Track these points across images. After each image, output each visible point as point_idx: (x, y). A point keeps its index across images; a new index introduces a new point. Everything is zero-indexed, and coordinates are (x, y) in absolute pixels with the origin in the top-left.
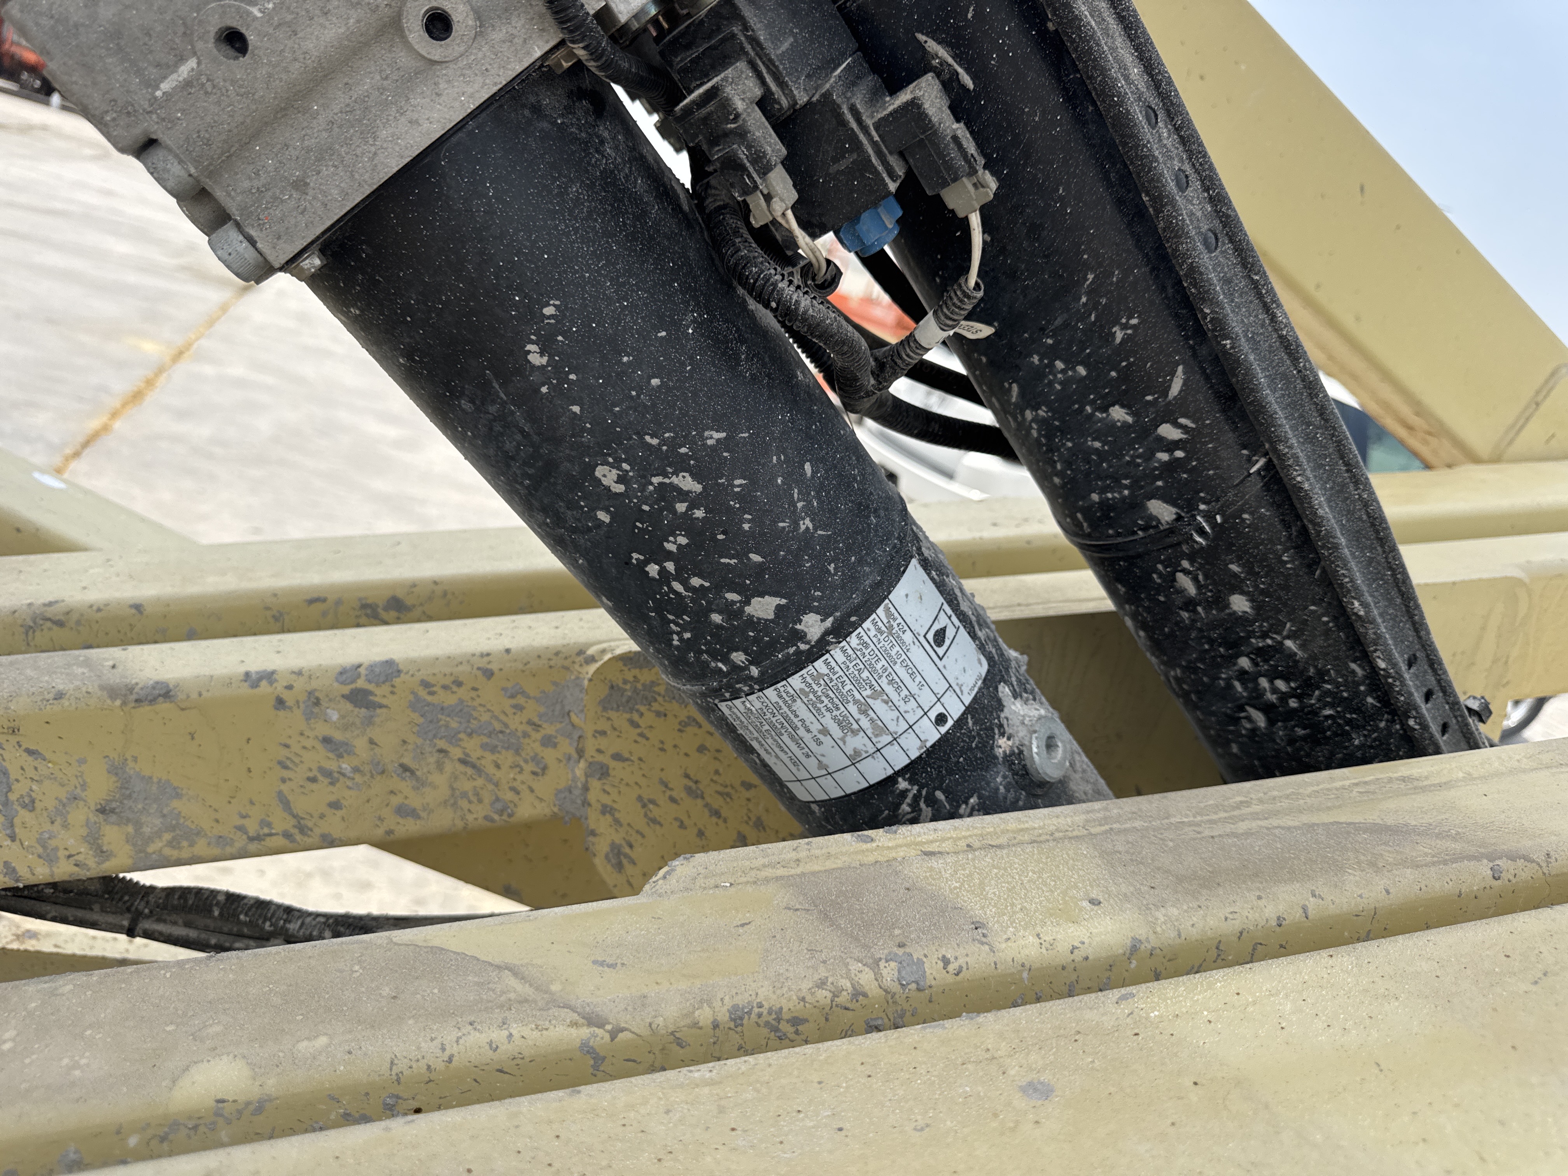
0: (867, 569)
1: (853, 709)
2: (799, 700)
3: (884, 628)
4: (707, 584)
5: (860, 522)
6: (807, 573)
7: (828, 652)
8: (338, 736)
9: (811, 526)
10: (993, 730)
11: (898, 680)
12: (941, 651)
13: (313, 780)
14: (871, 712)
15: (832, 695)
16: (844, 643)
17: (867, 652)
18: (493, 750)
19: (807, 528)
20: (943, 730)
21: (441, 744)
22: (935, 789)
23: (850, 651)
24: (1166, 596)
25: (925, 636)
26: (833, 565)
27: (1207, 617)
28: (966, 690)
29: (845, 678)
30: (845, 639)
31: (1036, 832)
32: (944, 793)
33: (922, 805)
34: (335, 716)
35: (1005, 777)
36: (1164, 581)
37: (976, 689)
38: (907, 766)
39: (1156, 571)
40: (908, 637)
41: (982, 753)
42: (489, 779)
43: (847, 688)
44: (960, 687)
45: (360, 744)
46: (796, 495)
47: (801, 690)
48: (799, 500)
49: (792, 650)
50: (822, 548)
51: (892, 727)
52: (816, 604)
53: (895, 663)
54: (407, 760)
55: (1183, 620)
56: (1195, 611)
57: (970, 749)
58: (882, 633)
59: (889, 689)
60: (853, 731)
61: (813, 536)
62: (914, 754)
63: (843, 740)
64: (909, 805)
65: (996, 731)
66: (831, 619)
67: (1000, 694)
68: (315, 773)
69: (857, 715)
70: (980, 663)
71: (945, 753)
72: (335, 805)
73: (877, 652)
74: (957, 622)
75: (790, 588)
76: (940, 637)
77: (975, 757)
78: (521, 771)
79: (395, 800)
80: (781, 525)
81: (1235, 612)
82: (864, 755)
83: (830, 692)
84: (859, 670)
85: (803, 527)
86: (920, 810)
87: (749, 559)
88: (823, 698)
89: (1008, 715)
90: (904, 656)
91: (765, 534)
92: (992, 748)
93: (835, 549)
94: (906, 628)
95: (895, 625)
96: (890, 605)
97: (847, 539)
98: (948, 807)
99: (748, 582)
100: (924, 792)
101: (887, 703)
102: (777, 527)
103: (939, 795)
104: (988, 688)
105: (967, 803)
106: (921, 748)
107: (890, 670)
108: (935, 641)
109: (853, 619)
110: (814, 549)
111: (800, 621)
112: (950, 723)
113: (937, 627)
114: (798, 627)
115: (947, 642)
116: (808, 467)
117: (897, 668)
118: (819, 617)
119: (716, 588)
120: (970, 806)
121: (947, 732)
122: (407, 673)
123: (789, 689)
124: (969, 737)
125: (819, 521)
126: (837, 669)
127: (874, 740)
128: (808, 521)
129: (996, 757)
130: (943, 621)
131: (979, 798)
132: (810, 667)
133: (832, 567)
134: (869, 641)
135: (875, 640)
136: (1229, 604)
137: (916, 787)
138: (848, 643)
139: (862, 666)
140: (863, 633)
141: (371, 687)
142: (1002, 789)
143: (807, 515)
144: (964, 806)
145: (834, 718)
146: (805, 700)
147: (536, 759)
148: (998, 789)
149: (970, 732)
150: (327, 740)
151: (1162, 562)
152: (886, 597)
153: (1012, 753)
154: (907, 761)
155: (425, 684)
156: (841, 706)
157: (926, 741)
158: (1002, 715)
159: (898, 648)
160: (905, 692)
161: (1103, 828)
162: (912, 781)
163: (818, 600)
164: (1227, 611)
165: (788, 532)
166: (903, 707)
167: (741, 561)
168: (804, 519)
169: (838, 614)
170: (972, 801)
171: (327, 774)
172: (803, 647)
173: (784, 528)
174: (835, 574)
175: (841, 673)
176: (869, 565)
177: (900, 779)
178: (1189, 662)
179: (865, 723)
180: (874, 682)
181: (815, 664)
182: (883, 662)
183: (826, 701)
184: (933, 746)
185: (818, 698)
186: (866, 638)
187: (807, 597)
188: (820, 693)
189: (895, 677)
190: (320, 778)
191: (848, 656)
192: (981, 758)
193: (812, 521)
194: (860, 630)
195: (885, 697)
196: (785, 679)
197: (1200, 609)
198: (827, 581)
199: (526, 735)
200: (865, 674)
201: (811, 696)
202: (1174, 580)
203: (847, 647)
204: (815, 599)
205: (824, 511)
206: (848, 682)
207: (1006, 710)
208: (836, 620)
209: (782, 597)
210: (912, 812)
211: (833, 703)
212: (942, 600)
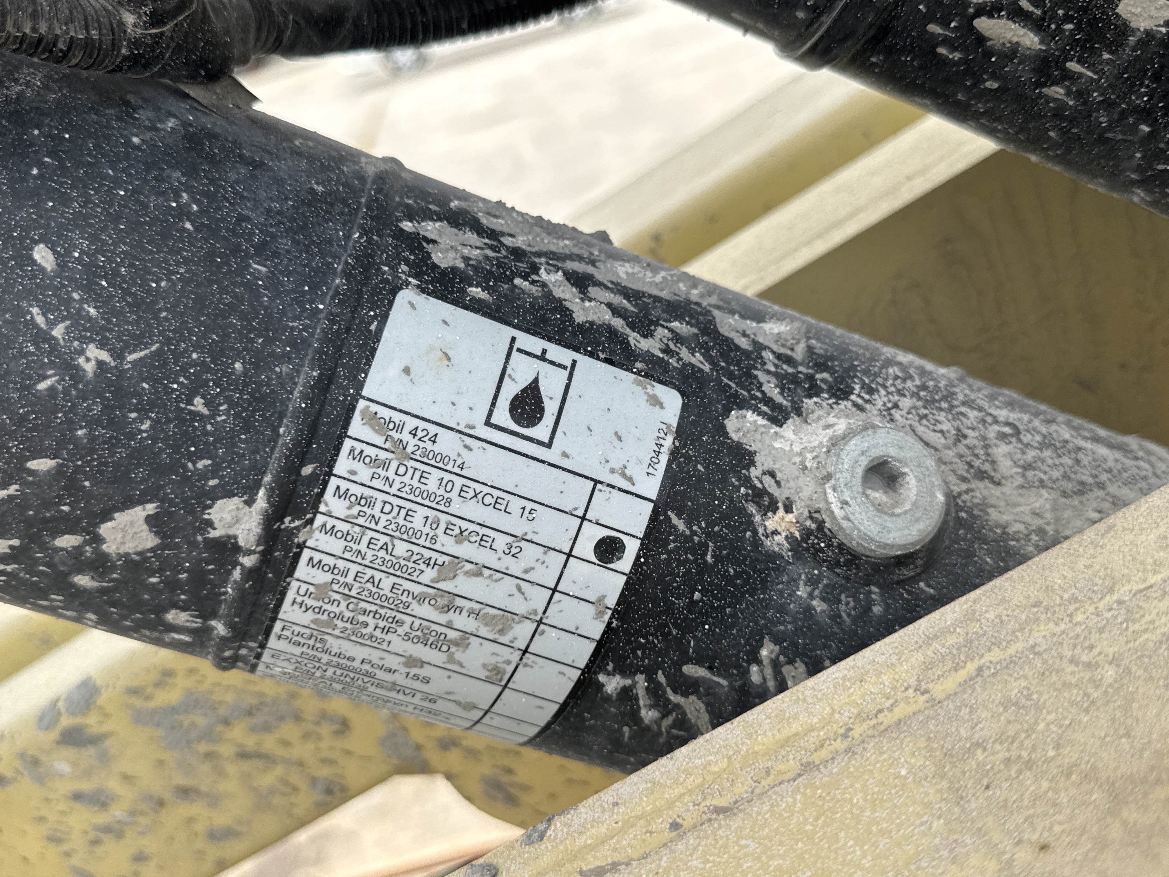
0: (285, 369)
1: (425, 611)
2: (326, 637)
3: (383, 455)
4: (16, 542)
5: (223, 290)
6: (155, 440)
7: (302, 546)
8: (86, 786)
9: (104, 356)
10: (742, 511)
11: (472, 527)
12: (541, 431)
13: (96, 842)
14: (459, 602)
15: (374, 608)
16: (320, 520)
17: (376, 511)
18: (267, 728)
19: (101, 364)
20: (626, 563)
21: (203, 747)
22: (678, 665)
23: (345, 527)
24: (994, 77)
25: (488, 423)
26: (198, 401)
27: (1100, 73)
28: (637, 471)
29: (369, 572)
30: (316, 512)
31: (812, 740)
32: (699, 662)
33: (674, 698)
34: (64, 767)
35: (812, 581)
36: (965, 50)
37: (664, 459)
38: (596, 653)
39: (935, 41)
40: (448, 443)
41: (736, 562)
42: (287, 762)
43: (387, 583)
44: (623, 472)
45: (114, 785)
46: (40, 320)
47: (314, 621)
48: (52, 324)
49: (237, 574)
50: (153, 380)
51: (519, 606)
52: (212, 483)
53: (449, 501)
54: (180, 780)
55: (1062, 106)
56: (1067, 76)
57: (704, 569)
58: (385, 465)
59: (465, 550)
60: (457, 643)
61: (121, 373)
62: (597, 630)
63: (451, 659)
64: (651, 707)
65: (752, 509)
66: (262, 492)
67: (735, 437)
68: (92, 835)
69: (443, 618)
70: (656, 402)
71: (655, 600)
72: (140, 858)
73: (396, 501)
74: (563, 355)
75: (143, 480)
77: (725, 576)
78: (319, 738)
79: (200, 827)
80: (42, 386)
81: (1149, 34)
82: (510, 669)
83: (363, 605)
84: (385, 547)
85: (89, 368)
86: (677, 706)
87: (32, 473)
88: (362, 618)
89: (769, 465)
90: (459, 482)
91: (24, 418)
92: (756, 542)
93: (184, 370)
94: (433, 429)
95: (406, 436)
96: (374, 408)
97: (204, 336)
98: (724, 682)
99: (65, 508)
100: (661, 677)
101: (479, 574)
102: (38, 395)
103: (691, 670)
104: (697, 441)
105: (759, 662)
106: (600, 614)
107: (444, 518)
108: (517, 421)
109: (307, 470)
110: (139, 394)
111: (210, 524)
112: (632, 547)
114: (213, 534)
115: (551, 408)
116: (41, 254)
117: (456, 507)
118: (236, 501)
119: (32, 540)
120: (766, 662)
121: (636, 564)
122: (107, 687)
123: (297, 629)
124: (692, 550)
125: (119, 338)
126: (341, 564)
127: (502, 639)
128: (94, 352)
129: (774, 556)
131: (776, 640)
132: (294, 584)
133: (199, 404)
134: (367, 492)
135: (377, 484)
136: (1126, 24)
137: (640, 679)
138: (328, 514)
139: (384, 539)
140: (344, 485)
141: (78, 720)
142: (818, 605)
143: (83, 340)
144: (754, 668)
145: (407, 637)
146: (337, 632)
147: (324, 716)
148: (808, 610)
149: (688, 539)
150: (77, 797)
151: (930, 18)
152: (358, 396)
153: (807, 533)
154: (590, 647)
155: (134, 691)
156: (399, 616)
157: (603, 598)
158: (754, 473)
159: (436, 474)
160: (501, 542)
161: (962, 675)
162: (622, 670)
163: (214, 471)
164: (1132, 40)
165: (66, 391)
166: (516, 568)
167: (24, 483)
168: (81, 352)
169: (268, 478)
170: (764, 653)
171: (107, 829)
172: (248, 561)
173: (52, 389)
174: (215, 413)
175: (354, 568)
176: (287, 358)
177: (602, 678)
178: (1139, 169)
179: (462, 621)
180: (427, 554)
181: (297, 575)
182: (422, 512)
183: (369, 619)
184: (622, 599)
185: (351, 620)
186: (355, 489)
187: (186, 480)
188: (348, 614)
189: (464, 525)
190: (103, 836)
191: (345, 536)
192: (738, 575)
193: (102, 345)
194: (333, 482)
195: (468, 567)
196: (274, 619)
197: (1073, 66)
198: (206, 433)
199: (293, 696)
200: (401, 549)
201: (340, 624)
202: (981, 39)
203: (331, 522)
204: (204, 475)
205: (119, 314)
206: (378, 575)
207: (761, 458)
208: (270, 492)
209: (142, 501)
210: (664, 716)
211: (382, 618)
212: (509, 332)
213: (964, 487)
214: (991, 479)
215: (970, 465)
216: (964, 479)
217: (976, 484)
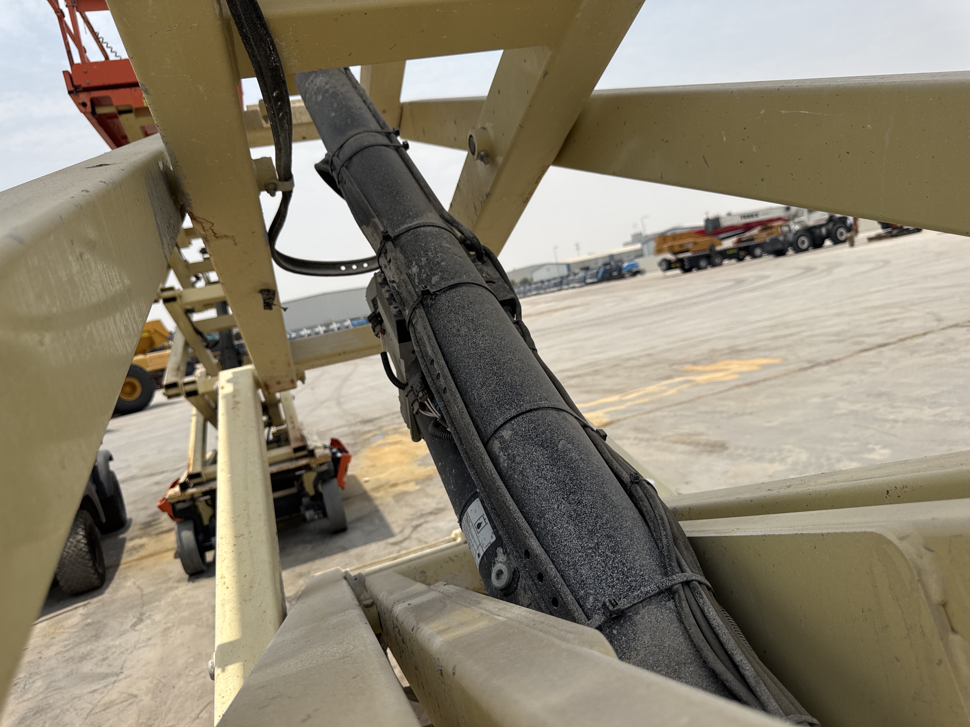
12: (479, 530)
25: (475, 525)
28: (484, 546)
37: (488, 547)
40: (471, 524)
44: (483, 544)
67: (497, 551)
70: (492, 537)
74: (487, 521)
76: (479, 525)
104: (492, 548)
108: (477, 527)
113: (479, 522)
115: (481, 528)
116: (454, 470)
130: (482, 520)
158: (496, 559)
207: (498, 557)
212: (484, 513)
213: (520, 589)
214: (525, 592)
215: (525, 586)
216: (521, 588)
217: (522, 590)
